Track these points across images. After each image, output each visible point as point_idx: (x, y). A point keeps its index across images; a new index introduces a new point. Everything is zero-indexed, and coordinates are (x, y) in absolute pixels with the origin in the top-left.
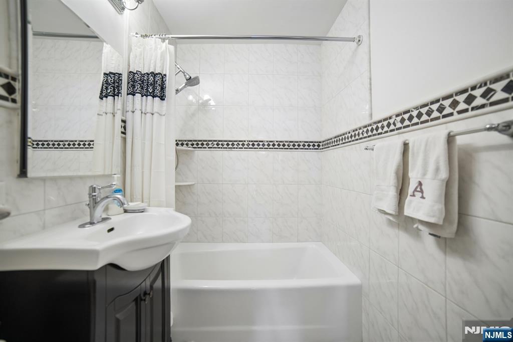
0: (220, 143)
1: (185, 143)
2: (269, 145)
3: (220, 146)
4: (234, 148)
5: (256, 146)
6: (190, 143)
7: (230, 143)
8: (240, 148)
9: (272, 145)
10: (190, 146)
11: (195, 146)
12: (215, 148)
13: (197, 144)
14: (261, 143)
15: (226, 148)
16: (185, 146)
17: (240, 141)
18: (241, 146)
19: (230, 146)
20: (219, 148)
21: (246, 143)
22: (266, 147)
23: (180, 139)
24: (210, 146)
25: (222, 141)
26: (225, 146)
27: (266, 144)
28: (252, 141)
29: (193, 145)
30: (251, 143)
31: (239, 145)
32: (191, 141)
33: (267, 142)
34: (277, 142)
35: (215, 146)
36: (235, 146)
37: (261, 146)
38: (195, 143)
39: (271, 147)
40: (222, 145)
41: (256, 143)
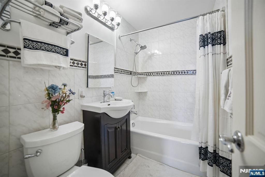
0: (158, 73)
1: (143, 74)
2: (182, 73)
3: (158, 74)
4: (165, 75)
5: (175, 74)
6: (145, 74)
7: (163, 73)
8: (167, 75)
9: (184, 73)
10: (145, 75)
11: (147, 75)
12: (156, 75)
13: (148, 74)
14: (178, 72)
15: (161, 75)
16: (143, 75)
17: (167, 72)
18: (168, 74)
19: (163, 74)
20: (158, 75)
21: (170, 72)
22: (181, 74)
23: (141, 72)
24: (154, 75)
25: (159, 72)
26: (160, 74)
27: (181, 72)
28: (173, 71)
29: (146, 74)
30: (173, 72)
31: (167, 73)
32: (146, 73)
33: (181, 71)
34: (186, 71)
35: (156, 74)
36: (165, 74)
37: (178, 74)
38: (147, 73)
39: (183, 73)
40: (159, 74)
41: (175, 72)
